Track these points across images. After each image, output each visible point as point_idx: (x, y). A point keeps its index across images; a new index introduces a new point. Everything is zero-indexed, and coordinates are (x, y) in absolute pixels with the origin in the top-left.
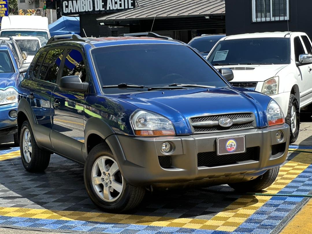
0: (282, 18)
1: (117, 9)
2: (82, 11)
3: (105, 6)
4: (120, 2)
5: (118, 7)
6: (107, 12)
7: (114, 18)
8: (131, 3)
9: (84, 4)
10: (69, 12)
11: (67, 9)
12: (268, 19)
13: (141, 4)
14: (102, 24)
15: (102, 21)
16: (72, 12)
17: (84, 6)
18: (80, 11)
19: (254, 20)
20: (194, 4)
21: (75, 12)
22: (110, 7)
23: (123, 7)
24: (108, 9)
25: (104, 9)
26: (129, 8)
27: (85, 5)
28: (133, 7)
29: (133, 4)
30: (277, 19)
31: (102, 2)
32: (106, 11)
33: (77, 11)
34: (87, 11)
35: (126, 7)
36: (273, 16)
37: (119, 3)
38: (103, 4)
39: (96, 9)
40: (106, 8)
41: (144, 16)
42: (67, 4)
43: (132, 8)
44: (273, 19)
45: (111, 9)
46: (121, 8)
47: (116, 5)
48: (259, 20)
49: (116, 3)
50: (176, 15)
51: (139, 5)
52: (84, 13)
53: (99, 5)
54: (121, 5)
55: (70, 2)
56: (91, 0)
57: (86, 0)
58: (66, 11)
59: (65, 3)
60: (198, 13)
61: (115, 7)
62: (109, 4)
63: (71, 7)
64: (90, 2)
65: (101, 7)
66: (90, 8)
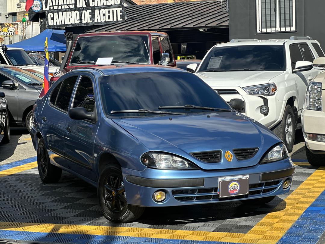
0: (288, 29)
1: (105, 22)
2: (69, 23)
3: (92, 18)
4: (109, 14)
5: (106, 19)
6: (95, 25)
8: (121, 15)
9: (70, 16)
10: (55, 24)
11: (52, 21)
13: (130, 17)
16: (58, 24)
17: (71, 18)
18: (66, 23)
19: (259, 30)
20: (186, 17)
21: (61, 24)
22: (97, 19)
23: (111, 20)
24: (96, 21)
25: (91, 21)
26: (118, 20)
28: (122, 19)
29: (122, 17)
30: (283, 29)
31: (90, 14)
32: (94, 23)
33: (63, 24)
34: (73, 23)
35: (115, 20)
36: (279, 27)
37: (107, 15)
38: (91, 16)
39: (83, 22)
40: (93, 21)
41: (135, 29)
42: (52, 17)
43: (122, 21)
44: (278, 30)
45: (99, 21)
46: (109, 20)
47: (104, 17)
48: (264, 30)
49: (104, 15)
51: (129, 17)
52: (71, 26)
53: (87, 18)
54: (109, 17)
55: (56, 14)
56: (78, 12)
57: (73, 12)
58: (51, 23)
59: (50, 15)
60: (191, 26)
61: (103, 19)
62: (97, 16)
63: (56, 19)
64: (77, 14)
65: (89, 19)
66: (77, 20)
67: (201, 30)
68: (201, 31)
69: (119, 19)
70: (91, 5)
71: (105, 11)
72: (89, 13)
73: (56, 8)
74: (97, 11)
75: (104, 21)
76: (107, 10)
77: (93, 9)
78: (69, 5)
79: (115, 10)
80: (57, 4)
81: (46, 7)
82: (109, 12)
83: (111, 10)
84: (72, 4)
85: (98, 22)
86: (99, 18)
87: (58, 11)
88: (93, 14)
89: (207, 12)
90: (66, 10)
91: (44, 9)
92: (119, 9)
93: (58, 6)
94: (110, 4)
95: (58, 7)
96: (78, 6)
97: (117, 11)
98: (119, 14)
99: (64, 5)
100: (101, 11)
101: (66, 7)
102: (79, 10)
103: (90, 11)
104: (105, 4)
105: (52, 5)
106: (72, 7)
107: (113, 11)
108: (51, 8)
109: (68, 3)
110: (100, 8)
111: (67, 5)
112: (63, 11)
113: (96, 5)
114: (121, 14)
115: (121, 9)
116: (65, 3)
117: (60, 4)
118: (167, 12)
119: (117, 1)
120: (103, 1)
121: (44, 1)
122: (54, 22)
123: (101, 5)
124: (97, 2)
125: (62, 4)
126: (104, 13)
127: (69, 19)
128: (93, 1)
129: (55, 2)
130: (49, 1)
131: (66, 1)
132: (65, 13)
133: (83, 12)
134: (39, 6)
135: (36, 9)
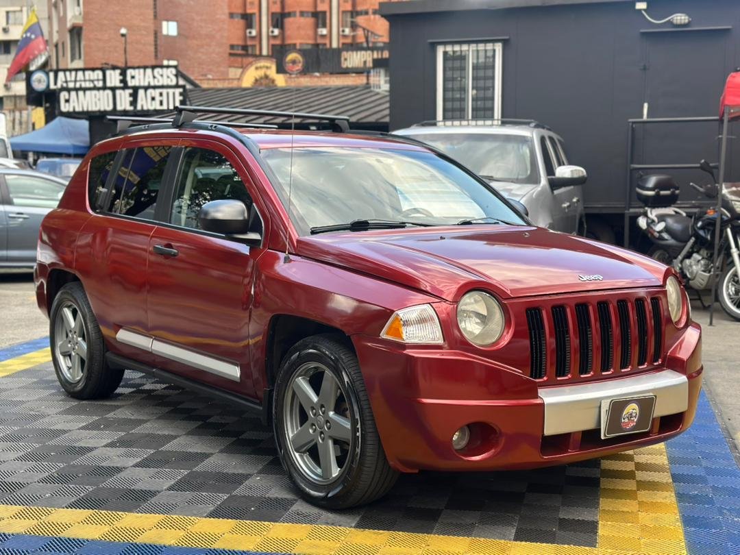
1: (155, 110)
2: (95, 109)
3: (134, 103)
4: (161, 98)
5: (156, 106)
6: (138, 112)
8: (180, 100)
9: (98, 97)
10: (71, 110)
11: (67, 104)
16: (77, 109)
17: (98, 102)
18: (90, 109)
21: (81, 110)
23: (165, 107)
24: (139, 108)
25: (131, 108)
27: (99, 100)
29: (183, 103)
31: (130, 96)
32: (136, 110)
33: (85, 109)
34: (102, 109)
35: (172, 107)
37: (158, 98)
38: (131, 99)
39: (119, 108)
40: (135, 107)
42: (67, 97)
45: (145, 108)
47: (153, 102)
49: (153, 99)
52: (98, 114)
53: (124, 102)
54: (161, 103)
55: (73, 94)
56: (109, 92)
57: (101, 92)
58: (64, 107)
59: (63, 95)
61: (152, 105)
62: (142, 100)
63: (74, 102)
64: (108, 95)
65: (128, 104)
66: (108, 106)
67: (313, 128)
70: (130, 84)
71: (156, 93)
72: (127, 95)
73: (71, 85)
74: (141, 92)
75: (152, 108)
76: (158, 91)
77: (135, 90)
79: (171, 91)
80: (73, 79)
81: (56, 83)
82: (161, 94)
83: (164, 91)
84: (98, 80)
85: (143, 110)
86: (144, 103)
87: (77, 90)
88: (134, 95)
89: (316, 103)
90: (90, 89)
91: (52, 86)
92: (177, 91)
93: (75, 81)
94: (160, 84)
95: (75, 85)
96: (108, 84)
97: (174, 94)
98: (178, 98)
99: (85, 81)
100: (150, 91)
101: (92, 85)
102: (112, 89)
103: (131, 91)
104: (152, 84)
105: (64, 79)
106: (100, 84)
107: (168, 94)
108: (65, 85)
109: (92, 78)
110: (146, 88)
111: (93, 81)
112: (85, 90)
113: (137, 84)
114: (181, 98)
115: (181, 90)
116: (87, 78)
117: (78, 79)
118: (253, 100)
119: (171, 80)
120: (149, 77)
121: (52, 75)
122: (69, 106)
123: (146, 84)
124: (139, 80)
125: (82, 79)
126: (153, 95)
127: (96, 103)
128: (133, 77)
129: (71, 76)
130: (61, 75)
131: (89, 75)
132: (88, 93)
133: (118, 92)
134: (44, 81)
135: (39, 86)
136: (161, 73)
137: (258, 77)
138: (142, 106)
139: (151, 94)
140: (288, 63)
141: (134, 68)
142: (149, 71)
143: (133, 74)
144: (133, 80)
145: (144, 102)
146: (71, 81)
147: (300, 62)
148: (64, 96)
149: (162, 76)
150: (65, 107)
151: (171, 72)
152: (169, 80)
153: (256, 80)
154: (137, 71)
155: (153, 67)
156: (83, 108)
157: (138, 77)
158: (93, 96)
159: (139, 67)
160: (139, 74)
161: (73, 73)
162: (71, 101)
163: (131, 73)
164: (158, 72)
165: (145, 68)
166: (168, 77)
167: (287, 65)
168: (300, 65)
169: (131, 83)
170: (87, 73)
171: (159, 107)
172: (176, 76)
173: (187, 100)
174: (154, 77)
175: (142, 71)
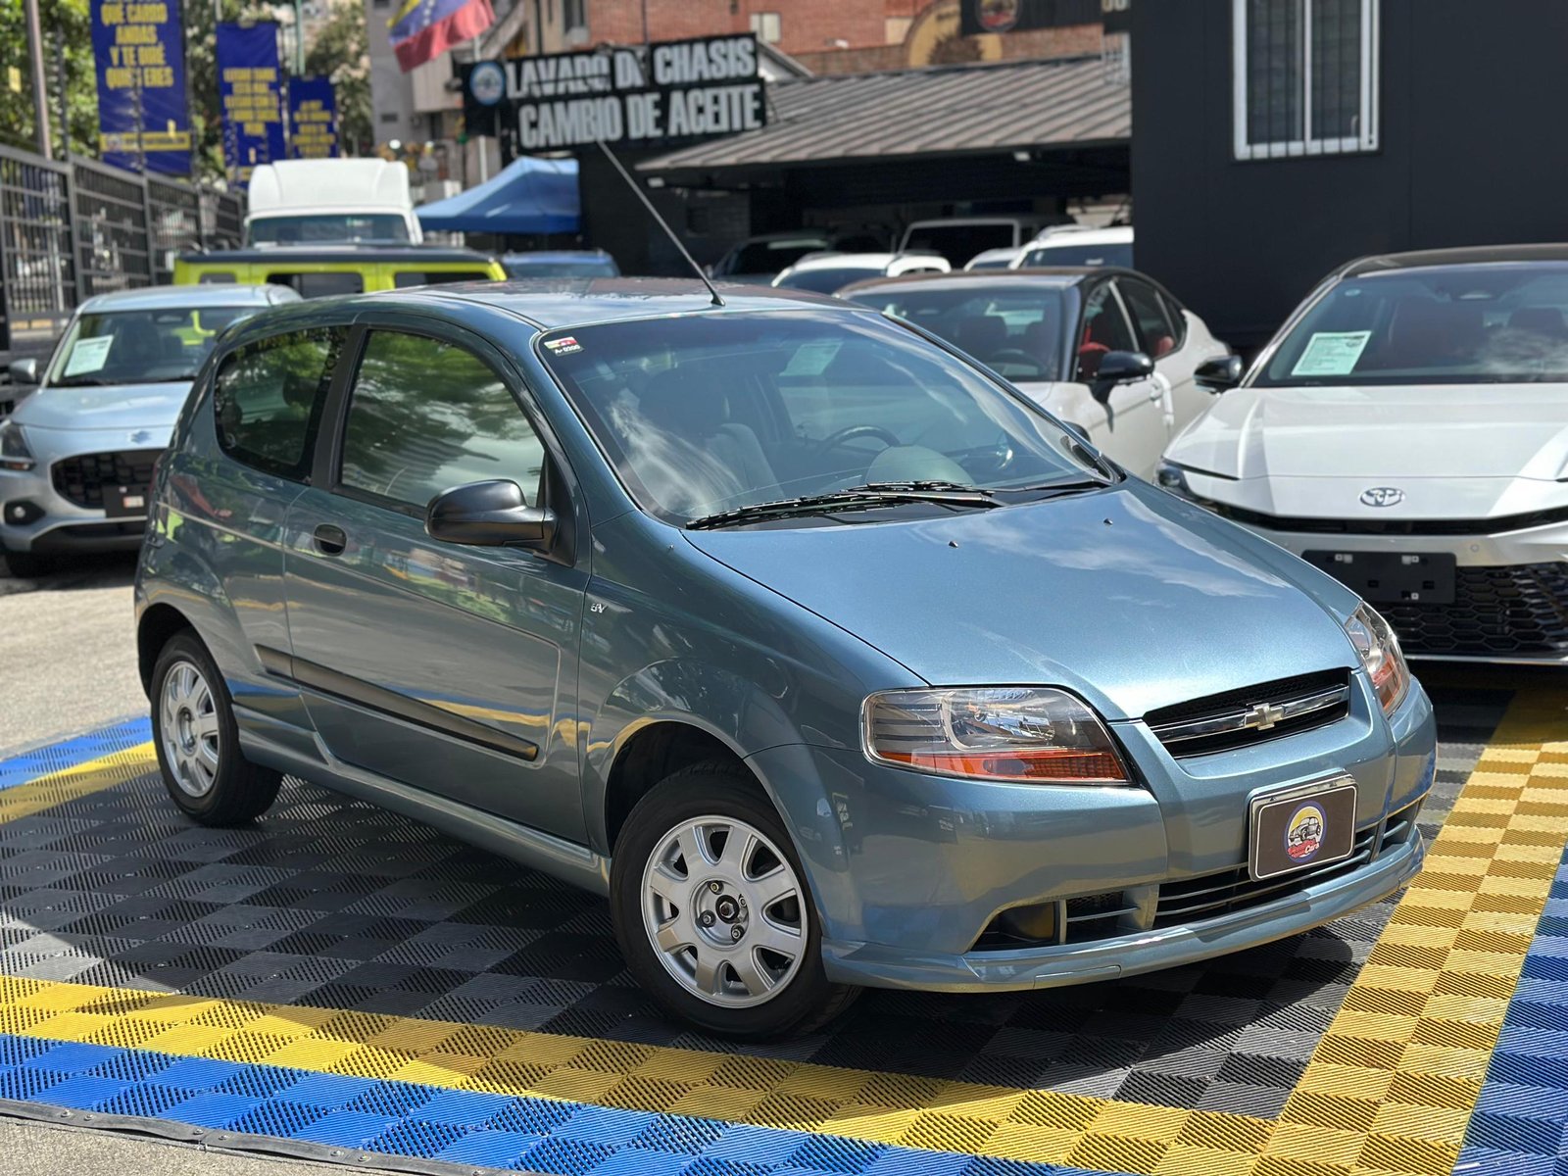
0: (1349, 145)
1: (705, 133)
2: (586, 138)
3: (662, 121)
4: (715, 108)
5: (706, 124)
6: (672, 143)
7: (697, 162)
8: (754, 110)
9: (592, 113)
10: (542, 143)
11: (534, 132)
12: (1296, 148)
13: (786, 116)
14: (656, 183)
15: (655, 173)
16: (553, 142)
17: (592, 123)
18: (578, 140)
19: (1242, 149)
20: (971, 112)
21: (560, 141)
22: (679, 125)
23: (724, 126)
24: (673, 131)
25: (658, 133)
26: (748, 126)
27: (595, 118)
28: (758, 124)
29: (760, 115)
30: (1332, 146)
31: (655, 108)
32: (667, 137)
33: (569, 140)
34: (600, 138)
35: (737, 125)
36: (1314, 137)
37: (710, 109)
38: (657, 113)
39: (634, 134)
40: (666, 129)
41: (802, 155)
42: (533, 117)
43: (758, 129)
44: (1314, 147)
45: (685, 131)
46: (717, 128)
47: (701, 117)
48: (1261, 151)
49: (701, 110)
50: (911, 147)
51: (782, 117)
52: (594, 148)
53: (643, 120)
54: (717, 118)
55: (545, 109)
56: (614, 102)
57: (599, 102)
58: (529, 139)
59: (526, 113)
60: (988, 142)
61: (698, 123)
62: (679, 114)
63: (546, 126)
64: (611, 108)
65: (651, 124)
66: (613, 130)
67: (1023, 156)
68: (1022, 163)
69: (750, 123)
70: (659, 80)
71: (704, 97)
72: (650, 106)
73: (549, 89)
74: (676, 98)
75: (697, 130)
76: (710, 93)
77: (666, 91)
78: (590, 81)
79: (735, 91)
80: (552, 76)
81: (519, 87)
82: (716, 100)
83: (722, 93)
84: (600, 76)
85: (680, 135)
86: (683, 118)
87: (552, 100)
88: (663, 106)
89: (1039, 96)
90: (578, 97)
91: (513, 93)
92: (750, 90)
93: (556, 81)
94: (723, 74)
95: (556, 88)
96: (621, 83)
97: (742, 97)
98: (751, 105)
99: (575, 78)
100: (694, 94)
101: (581, 87)
102: (622, 95)
103: (656, 97)
104: (706, 76)
105: (534, 78)
106: (599, 85)
107: (729, 98)
108: (537, 92)
109: (588, 72)
110: (686, 88)
111: (584, 78)
112: (567, 98)
113: (677, 79)
114: (756, 105)
115: (755, 88)
116: (579, 73)
117: (562, 75)
119: (745, 66)
120: (700, 63)
121: (510, 69)
122: (538, 135)
123: (695, 77)
124: (681, 68)
125: (570, 74)
126: (701, 102)
127: (589, 126)
128: (668, 64)
129: (547, 70)
130: (528, 68)
131: (583, 66)
132: (573, 105)
133: (632, 100)
134: (497, 83)
135: (487, 94)
136: (723, 51)
137: (942, 39)
138: (679, 127)
139: (696, 99)
140: (986, 10)
141: (669, 44)
142: (699, 49)
143: (668, 57)
144: (669, 70)
145: (683, 120)
146: (548, 82)
147: (1011, 7)
148: (528, 114)
149: (725, 56)
150: (530, 137)
151: (744, 47)
152: (740, 65)
153: (939, 44)
154: (676, 49)
155: (708, 40)
156: (564, 138)
157: (676, 65)
158: (584, 113)
159: (679, 43)
160: (681, 56)
161: (552, 63)
162: (541, 124)
163: (664, 55)
164: (718, 50)
165: (691, 42)
166: (738, 59)
167: (984, 14)
168: (1013, 12)
169: (663, 77)
170: (579, 60)
171: (712, 128)
172: (754, 55)
173: (768, 106)
174: (710, 61)
175: (685, 49)
